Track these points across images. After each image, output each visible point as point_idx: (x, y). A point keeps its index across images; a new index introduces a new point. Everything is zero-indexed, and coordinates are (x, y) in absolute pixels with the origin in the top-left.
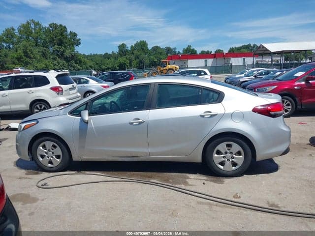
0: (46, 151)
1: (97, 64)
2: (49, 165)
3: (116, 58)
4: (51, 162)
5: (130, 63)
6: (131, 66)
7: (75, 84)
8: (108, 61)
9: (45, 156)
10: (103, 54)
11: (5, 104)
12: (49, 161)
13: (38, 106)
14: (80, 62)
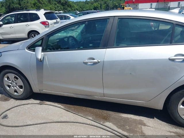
0: (10, 82)
1: (81, 7)
2: (15, 93)
3: (92, 3)
4: (16, 91)
5: (101, 6)
6: (101, 8)
7: (58, 20)
8: (87, 5)
9: (10, 86)
10: (85, 1)
11: (12, 34)
12: (15, 91)
13: (33, 35)
14: (71, 6)
